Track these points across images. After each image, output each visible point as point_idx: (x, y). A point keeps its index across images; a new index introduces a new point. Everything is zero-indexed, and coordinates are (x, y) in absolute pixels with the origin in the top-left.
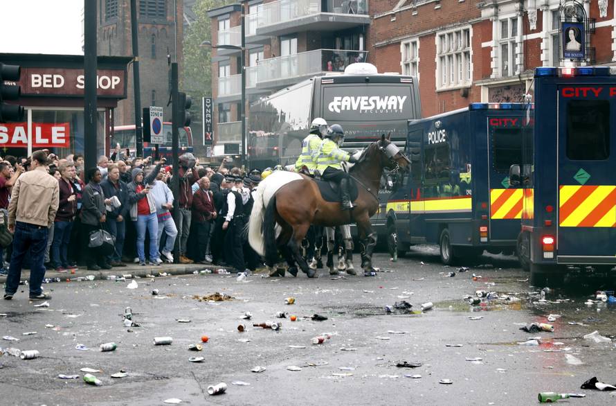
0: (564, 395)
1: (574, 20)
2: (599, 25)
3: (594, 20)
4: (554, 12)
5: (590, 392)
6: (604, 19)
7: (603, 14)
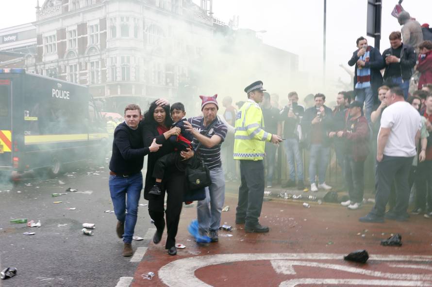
0: (60, 194)
1: (53, 73)
2: (62, 75)
3: (60, 73)
4: (47, 70)
5: (69, 192)
6: (63, 73)
7: (63, 71)
